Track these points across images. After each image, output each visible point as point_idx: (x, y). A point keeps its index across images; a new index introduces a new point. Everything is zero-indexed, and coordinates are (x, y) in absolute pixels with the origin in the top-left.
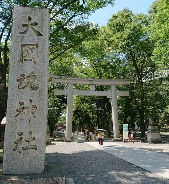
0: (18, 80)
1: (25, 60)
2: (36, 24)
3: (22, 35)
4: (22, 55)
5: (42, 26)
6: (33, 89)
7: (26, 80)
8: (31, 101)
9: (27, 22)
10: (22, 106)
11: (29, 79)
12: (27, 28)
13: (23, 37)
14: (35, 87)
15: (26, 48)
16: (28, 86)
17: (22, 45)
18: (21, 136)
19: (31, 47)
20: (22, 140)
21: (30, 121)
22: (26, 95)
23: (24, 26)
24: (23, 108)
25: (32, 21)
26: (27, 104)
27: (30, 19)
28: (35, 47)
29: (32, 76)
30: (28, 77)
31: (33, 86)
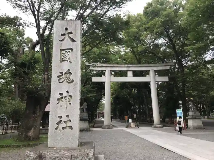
0: (58, 77)
1: (63, 61)
2: (71, 33)
3: (61, 42)
4: (61, 57)
5: (75, 35)
6: (69, 83)
7: (64, 76)
8: (67, 92)
9: (65, 32)
10: (61, 96)
11: (66, 75)
12: (64, 36)
13: (61, 44)
14: (70, 81)
15: (64, 52)
16: (65, 81)
17: (61, 50)
18: (61, 119)
19: (68, 51)
20: (62, 122)
21: (67, 108)
22: (64, 88)
23: (63, 35)
24: (62, 98)
25: (69, 31)
26: (65, 94)
27: (66, 29)
28: (70, 51)
29: (69, 72)
30: (65, 74)
31: (70, 80)
